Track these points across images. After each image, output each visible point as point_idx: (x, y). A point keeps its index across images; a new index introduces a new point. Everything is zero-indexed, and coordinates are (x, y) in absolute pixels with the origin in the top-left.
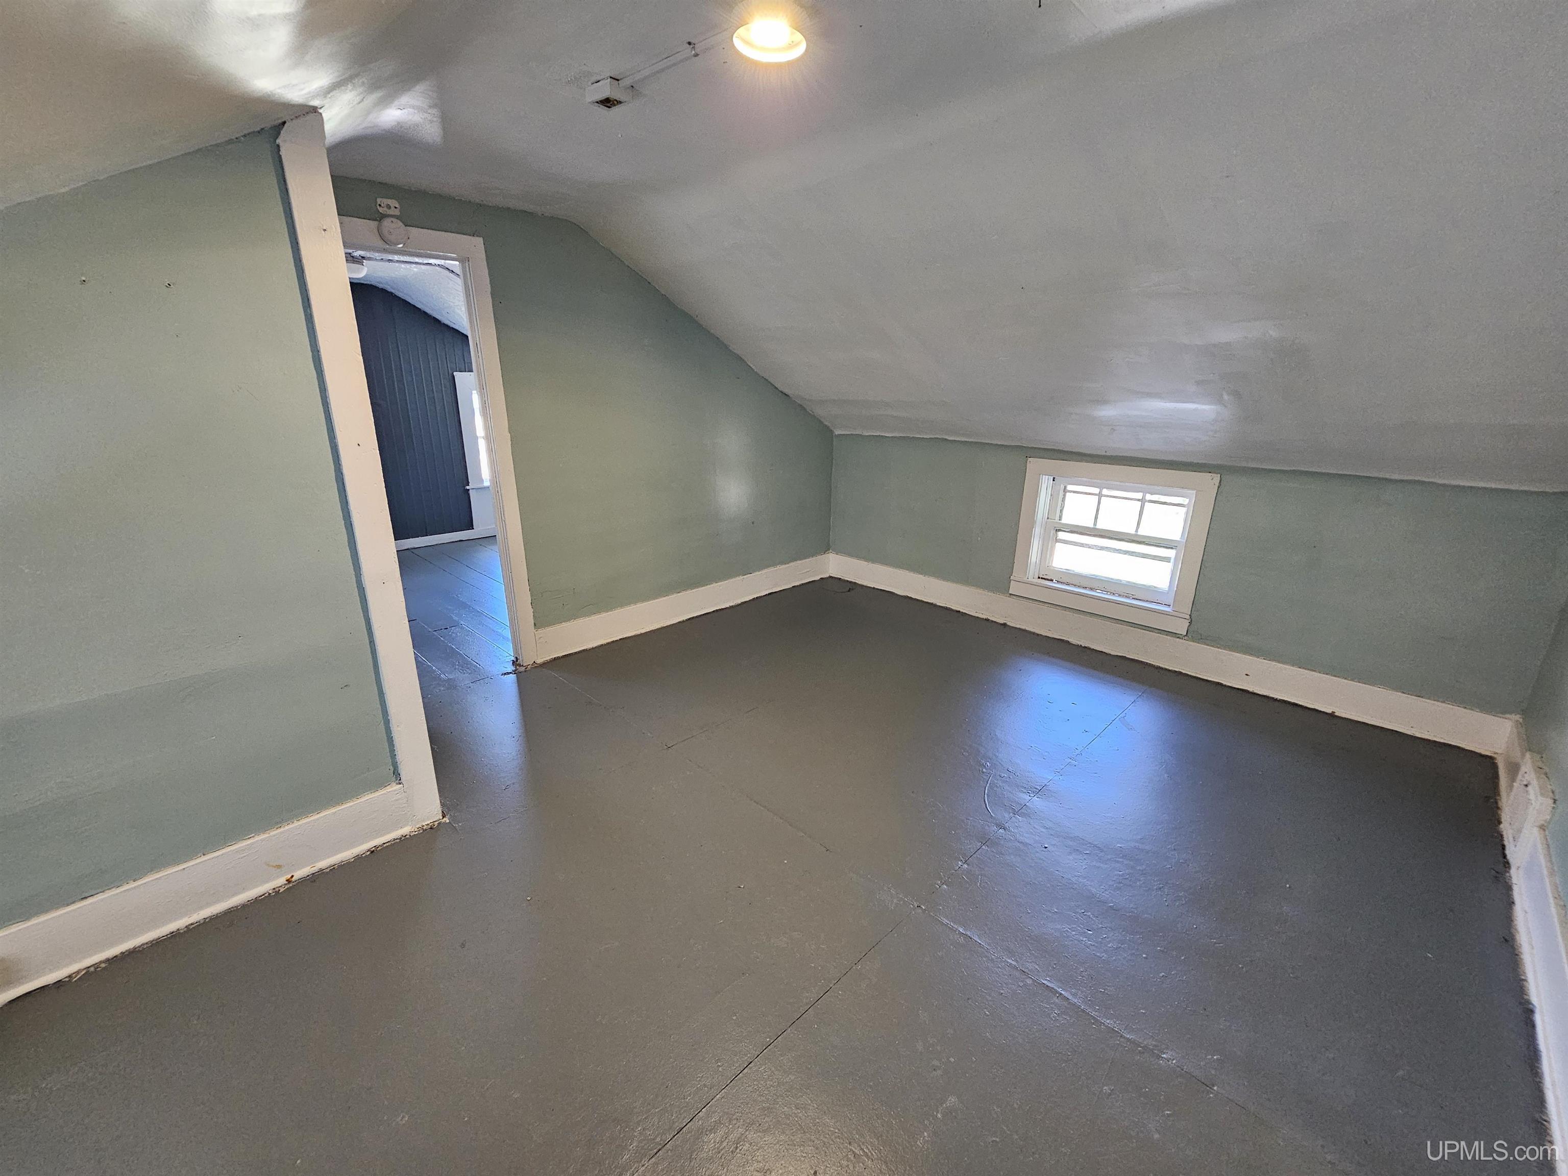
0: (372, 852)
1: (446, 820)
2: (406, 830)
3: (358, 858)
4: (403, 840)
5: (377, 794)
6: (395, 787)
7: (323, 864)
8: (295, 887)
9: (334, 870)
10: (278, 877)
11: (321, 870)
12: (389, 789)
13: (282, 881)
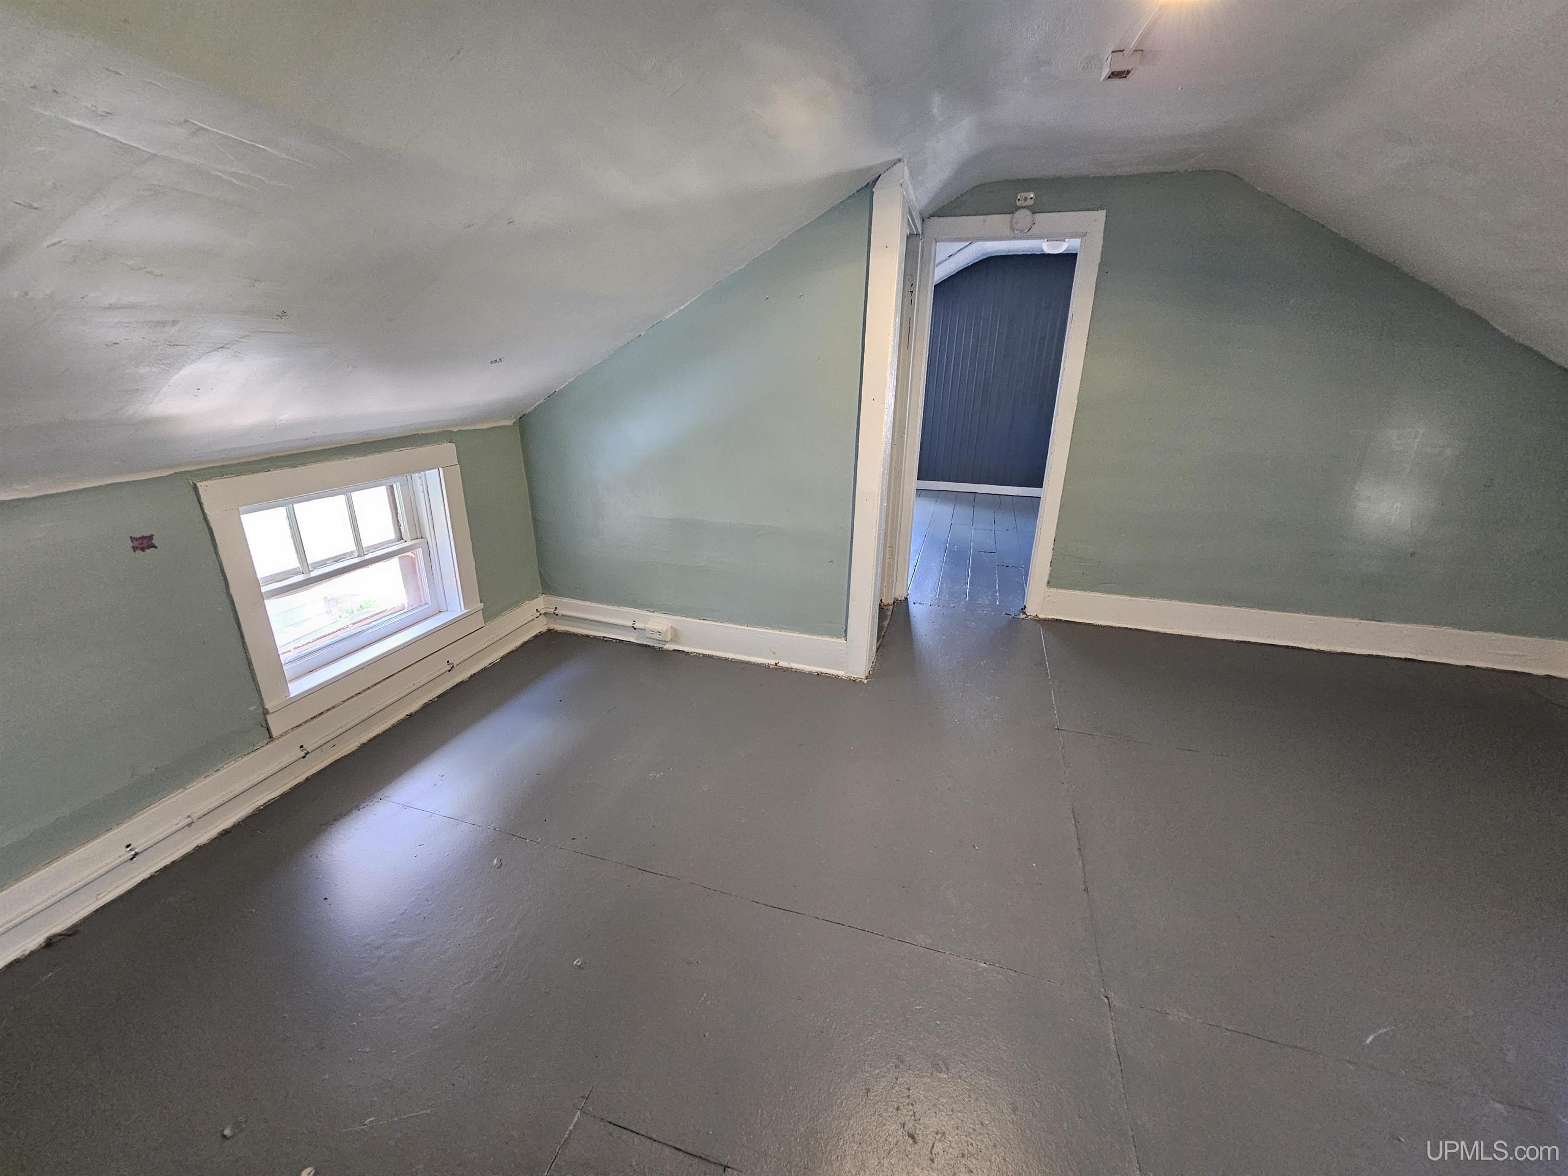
0: (818, 674)
1: (866, 681)
2: (841, 673)
3: (810, 673)
4: (837, 677)
5: (832, 640)
6: (843, 641)
7: (795, 666)
8: (777, 669)
9: (797, 672)
10: (771, 659)
11: (791, 668)
12: (839, 640)
13: (773, 662)
